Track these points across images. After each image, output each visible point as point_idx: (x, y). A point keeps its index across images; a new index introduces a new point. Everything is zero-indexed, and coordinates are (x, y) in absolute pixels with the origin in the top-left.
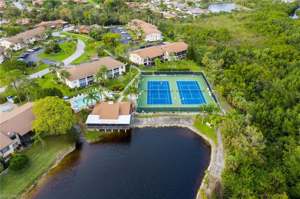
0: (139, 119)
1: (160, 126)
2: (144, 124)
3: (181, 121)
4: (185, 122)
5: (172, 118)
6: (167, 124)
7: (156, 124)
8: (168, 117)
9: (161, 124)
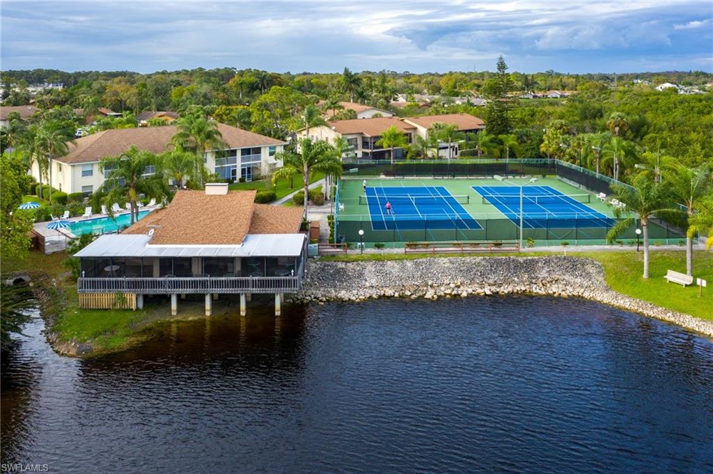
0: (341, 265)
1: (448, 291)
2: (368, 284)
3: (543, 274)
4: (566, 277)
5: (499, 263)
6: (482, 286)
7: (427, 285)
8: (479, 259)
9: (452, 286)
